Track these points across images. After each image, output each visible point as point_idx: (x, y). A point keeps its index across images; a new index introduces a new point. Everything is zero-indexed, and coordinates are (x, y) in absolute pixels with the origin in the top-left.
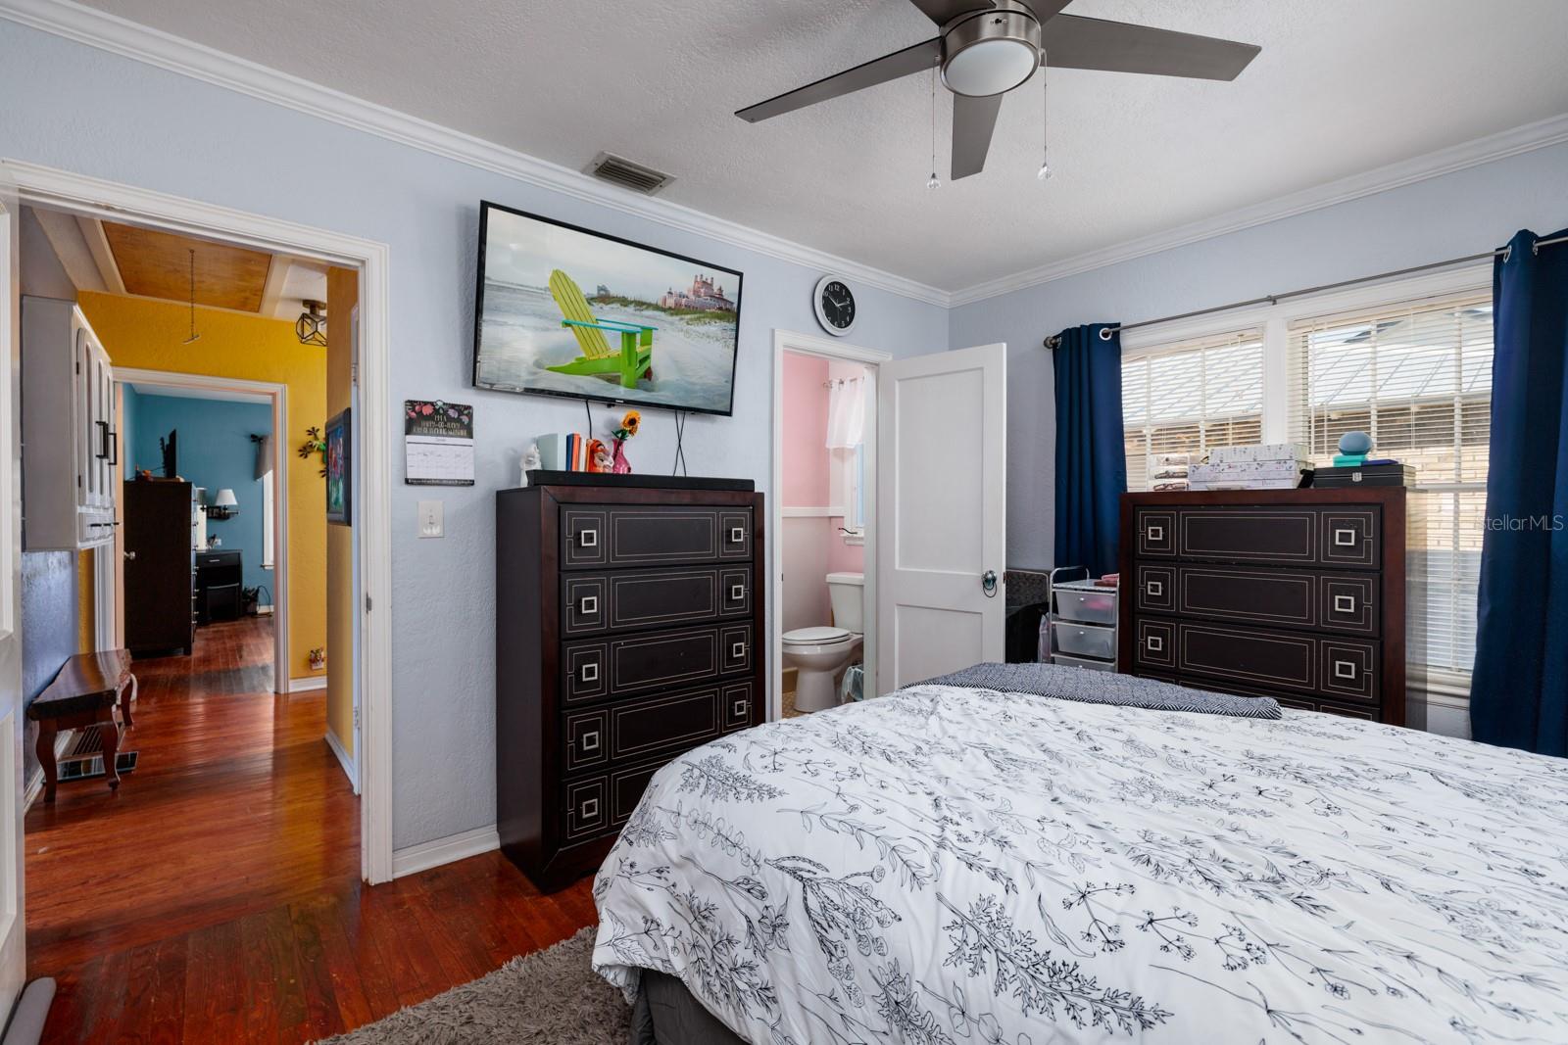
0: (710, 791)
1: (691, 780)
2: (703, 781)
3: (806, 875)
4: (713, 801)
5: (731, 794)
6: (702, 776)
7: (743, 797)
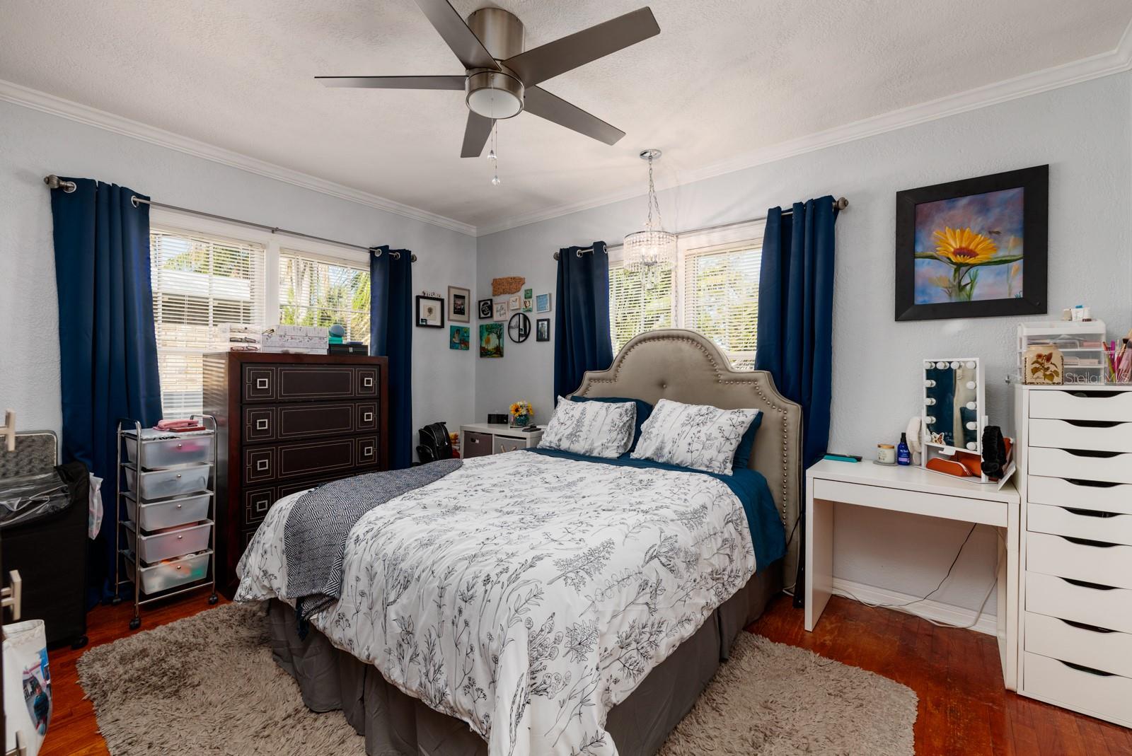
0: (592, 573)
1: (576, 581)
2: (582, 573)
3: (655, 554)
4: (600, 574)
5: (602, 560)
6: (577, 572)
7: (607, 555)
